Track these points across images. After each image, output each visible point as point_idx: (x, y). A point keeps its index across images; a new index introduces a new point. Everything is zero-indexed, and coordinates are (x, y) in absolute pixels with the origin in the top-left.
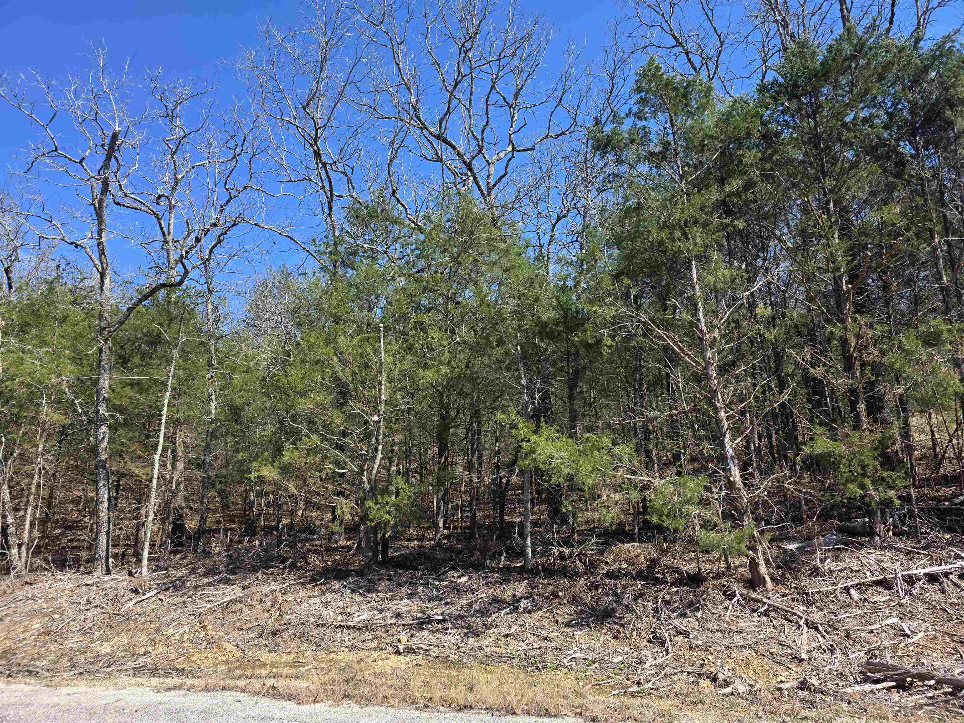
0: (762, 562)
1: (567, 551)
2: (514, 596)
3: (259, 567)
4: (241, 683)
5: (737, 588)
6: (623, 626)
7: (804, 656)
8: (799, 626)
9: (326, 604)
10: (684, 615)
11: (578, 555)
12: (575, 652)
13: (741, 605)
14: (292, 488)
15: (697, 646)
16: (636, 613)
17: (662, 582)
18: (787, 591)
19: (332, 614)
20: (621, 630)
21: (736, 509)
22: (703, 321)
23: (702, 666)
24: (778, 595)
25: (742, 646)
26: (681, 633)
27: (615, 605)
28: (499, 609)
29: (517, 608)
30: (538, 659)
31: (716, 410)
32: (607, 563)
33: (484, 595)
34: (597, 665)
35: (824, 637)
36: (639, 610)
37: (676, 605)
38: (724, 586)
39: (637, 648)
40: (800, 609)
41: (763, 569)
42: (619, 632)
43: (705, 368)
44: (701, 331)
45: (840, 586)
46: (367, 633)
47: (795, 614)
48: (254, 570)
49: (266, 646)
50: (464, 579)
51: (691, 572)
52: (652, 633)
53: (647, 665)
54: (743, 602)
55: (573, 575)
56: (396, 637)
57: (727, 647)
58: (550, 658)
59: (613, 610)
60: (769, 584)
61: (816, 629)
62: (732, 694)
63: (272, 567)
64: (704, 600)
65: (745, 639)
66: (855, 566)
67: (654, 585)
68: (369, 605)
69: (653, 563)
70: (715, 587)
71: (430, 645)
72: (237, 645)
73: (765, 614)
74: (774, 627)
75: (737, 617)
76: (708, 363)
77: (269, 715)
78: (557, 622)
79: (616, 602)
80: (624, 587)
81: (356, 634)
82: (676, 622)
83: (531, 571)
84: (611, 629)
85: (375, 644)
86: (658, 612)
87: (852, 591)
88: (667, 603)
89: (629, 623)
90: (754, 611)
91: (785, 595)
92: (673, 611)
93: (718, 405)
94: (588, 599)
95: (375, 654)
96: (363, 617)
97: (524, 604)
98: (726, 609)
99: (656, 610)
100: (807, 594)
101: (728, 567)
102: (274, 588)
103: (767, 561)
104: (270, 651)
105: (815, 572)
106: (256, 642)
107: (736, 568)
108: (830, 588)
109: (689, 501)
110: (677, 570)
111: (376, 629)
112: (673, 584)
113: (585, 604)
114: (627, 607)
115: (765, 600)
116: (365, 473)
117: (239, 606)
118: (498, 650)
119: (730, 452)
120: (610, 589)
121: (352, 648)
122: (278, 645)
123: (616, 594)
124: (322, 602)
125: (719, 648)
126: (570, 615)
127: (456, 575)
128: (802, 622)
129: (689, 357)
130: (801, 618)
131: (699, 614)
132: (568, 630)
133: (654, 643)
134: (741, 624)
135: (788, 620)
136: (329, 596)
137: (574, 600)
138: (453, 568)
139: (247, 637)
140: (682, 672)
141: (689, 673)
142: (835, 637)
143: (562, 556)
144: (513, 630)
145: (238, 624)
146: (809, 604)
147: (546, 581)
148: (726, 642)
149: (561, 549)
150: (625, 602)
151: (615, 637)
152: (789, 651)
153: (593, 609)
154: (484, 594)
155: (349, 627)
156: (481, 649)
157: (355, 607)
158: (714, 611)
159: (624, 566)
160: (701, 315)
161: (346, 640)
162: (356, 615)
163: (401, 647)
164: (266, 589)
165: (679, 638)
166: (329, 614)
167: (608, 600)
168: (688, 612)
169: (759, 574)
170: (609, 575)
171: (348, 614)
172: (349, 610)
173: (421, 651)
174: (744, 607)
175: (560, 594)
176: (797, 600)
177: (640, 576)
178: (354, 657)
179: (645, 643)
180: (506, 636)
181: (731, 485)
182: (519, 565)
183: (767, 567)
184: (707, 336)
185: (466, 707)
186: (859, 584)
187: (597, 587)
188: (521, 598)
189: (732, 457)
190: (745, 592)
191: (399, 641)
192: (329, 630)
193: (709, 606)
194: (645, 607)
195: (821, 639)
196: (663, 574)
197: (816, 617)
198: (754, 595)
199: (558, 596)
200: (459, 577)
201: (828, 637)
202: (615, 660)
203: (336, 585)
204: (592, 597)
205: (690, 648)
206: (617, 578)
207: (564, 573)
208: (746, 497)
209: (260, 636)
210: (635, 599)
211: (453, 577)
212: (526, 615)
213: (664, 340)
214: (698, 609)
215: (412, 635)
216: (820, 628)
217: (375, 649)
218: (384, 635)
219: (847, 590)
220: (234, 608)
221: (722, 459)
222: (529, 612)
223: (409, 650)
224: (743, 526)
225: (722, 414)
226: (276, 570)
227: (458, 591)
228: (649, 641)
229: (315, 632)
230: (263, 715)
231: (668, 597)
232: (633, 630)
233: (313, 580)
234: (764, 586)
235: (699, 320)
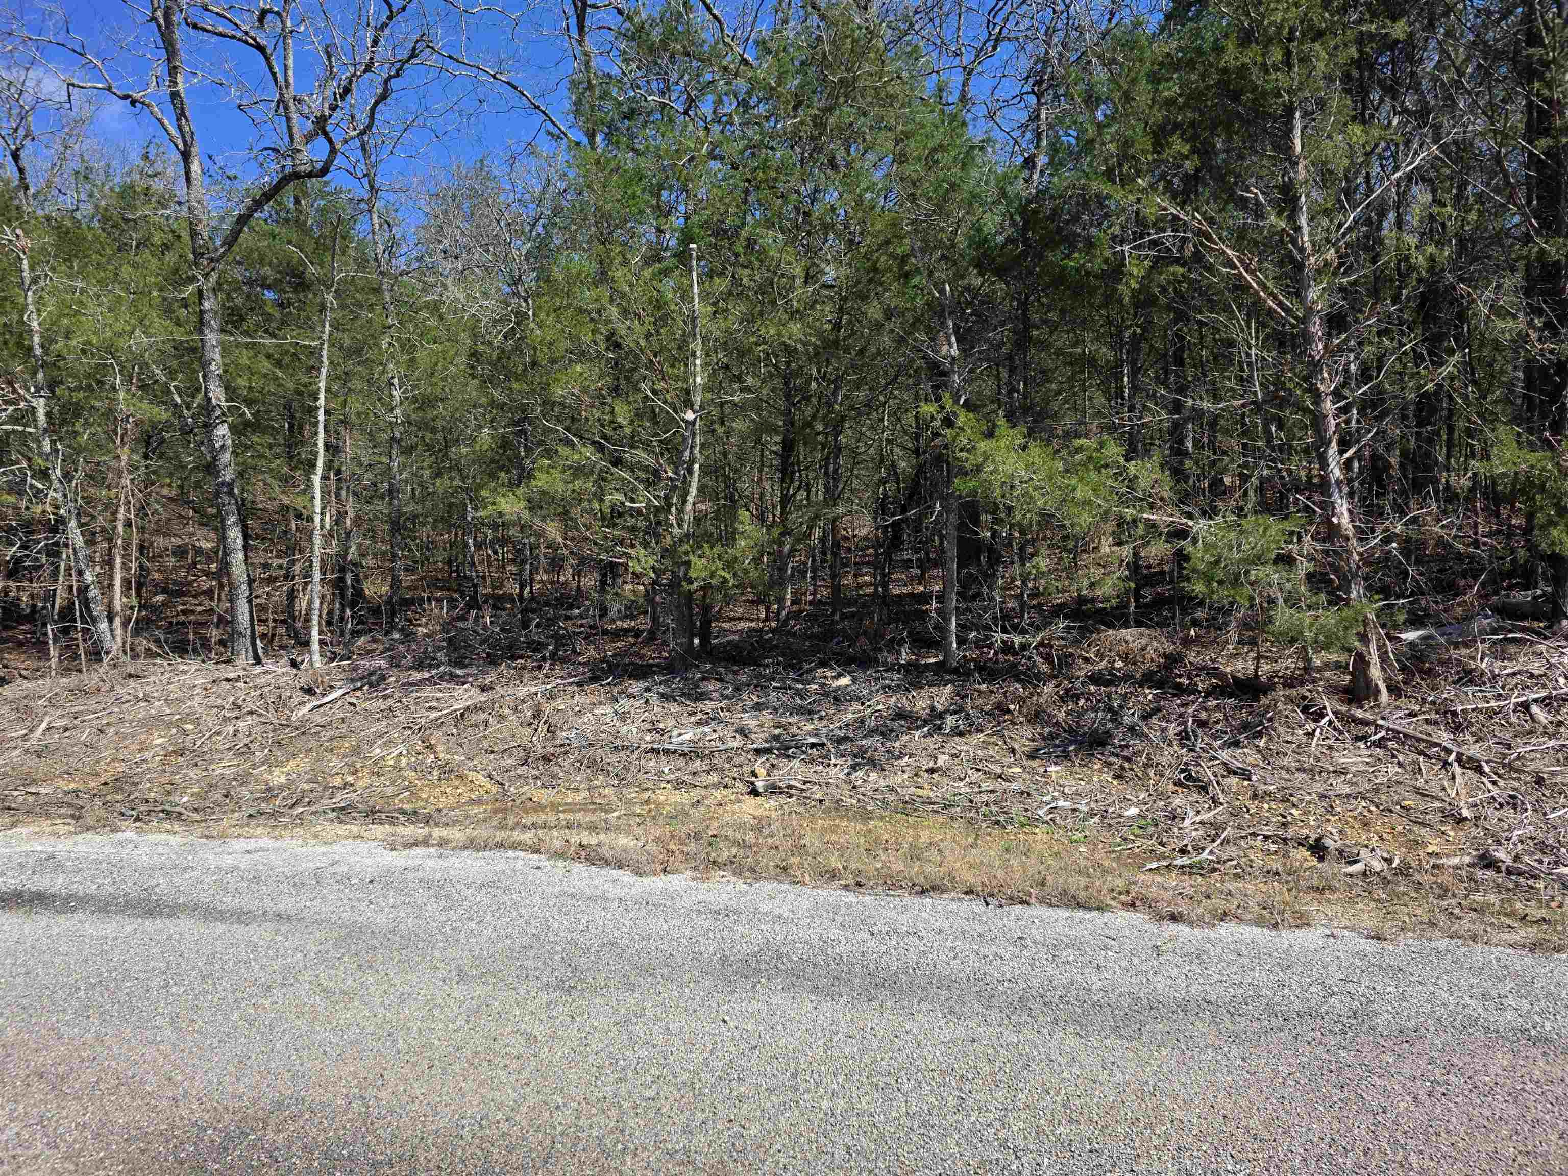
0: (1374, 659)
1: (1017, 640)
2: (933, 708)
3: (502, 658)
4: (527, 837)
5: (1329, 704)
6: (1128, 759)
7: (1466, 813)
8: (1446, 764)
9: (623, 717)
10: (1236, 744)
11: (1036, 647)
12: (1054, 799)
13: (1335, 729)
14: (553, 531)
15: (1267, 794)
16: (1150, 740)
17: (1192, 690)
18: (1417, 708)
19: (635, 731)
20: (1126, 765)
21: (1336, 570)
22: (1306, 230)
23: (1284, 825)
24: (1401, 714)
25: (1348, 796)
26: (1235, 773)
27: (1109, 725)
28: (909, 729)
29: (940, 728)
30: (994, 809)
31: (1317, 397)
32: (1087, 660)
33: (880, 707)
34: (1096, 819)
35: (1494, 783)
36: (1154, 735)
37: (1219, 727)
38: (1304, 698)
39: (1161, 795)
40: (1444, 737)
41: (1375, 673)
42: (1122, 768)
43: (1304, 320)
44: (1302, 250)
45: (1513, 700)
46: (698, 762)
47: (1437, 745)
48: (492, 661)
49: (537, 778)
50: (845, 681)
51: (1240, 675)
52: (1183, 771)
53: (1187, 822)
54: (1337, 724)
55: (1030, 678)
56: (747, 769)
57: (1322, 797)
58: (1015, 809)
59: (1109, 735)
60: (1384, 697)
61: (1479, 770)
62: (1364, 874)
63: (521, 657)
64: (1271, 720)
65: (1351, 783)
66: (1536, 667)
67: (1174, 695)
68: (693, 719)
69: (1172, 660)
70: (1290, 700)
71: (805, 783)
72: (490, 777)
73: (1379, 744)
74: (1400, 765)
75: (1330, 748)
76: (1310, 311)
77: (599, 892)
78: (1013, 751)
79: (1111, 721)
80: (1125, 698)
81: (681, 762)
82: (1224, 755)
83: (955, 671)
84: (1109, 764)
85: (714, 778)
86: (1188, 739)
87: (1535, 709)
88: (1202, 724)
89: (1137, 754)
90: (1358, 739)
91: (1412, 714)
92: (1215, 737)
93: (1322, 388)
94: (1061, 715)
95: (718, 794)
96: (687, 737)
97: (950, 720)
98: (1310, 735)
99: (1183, 736)
100: (1454, 714)
101: (1307, 669)
102: (533, 689)
103: (1384, 658)
104: (544, 786)
105: (1468, 677)
106: (519, 772)
107: (1319, 670)
108: (1493, 704)
109: (1258, 559)
110: (1215, 672)
111: (711, 755)
112: (1208, 694)
113: (1057, 723)
114: (1132, 729)
115: (1380, 722)
116: (673, 509)
117: (483, 716)
118: (920, 792)
119: (1336, 472)
120: (1098, 701)
121: (678, 785)
122: (554, 776)
123: (1110, 709)
124: (616, 712)
125: (1307, 798)
126: (1033, 740)
127: (829, 674)
128: (1453, 757)
129: (1275, 298)
130: (1449, 752)
131: (1262, 743)
132: (1035, 763)
133: (1187, 787)
134: (1342, 759)
135: (1421, 753)
136: (625, 704)
137: (1037, 717)
138: (823, 664)
139: (503, 763)
140: (1255, 835)
141: (1266, 838)
142: (1514, 784)
143: (1008, 648)
144: (940, 763)
145: (485, 744)
146: (1457, 729)
147: (984, 687)
148: (1319, 787)
149: (1005, 636)
150: (1127, 720)
151: (1118, 777)
152: (1437, 804)
153: (1071, 731)
154: (882, 703)
155: (667, 752)
156: (892, 790)
157: (670, 723)
158: (1289, 738)
159: (1119, 664)
160: (1303, 220)
161: (666, 770)
162: (675, 733)
163: (760, 785)
164: (522, 691)
165: (1234, 780)
166: (631, 731)
167: (1096, 719)
168: (1242, 737)
169: (1368, 681)
170: (1095, 679)
171: (661, 732)
172: (662, 726)
173: (793, 791)
174: (1341, 733)
175: (1012, 707)
176: (1436, 723)
177: (1148, 679)
178: (683, 798)
179: (1171, 787)
180: (931, 771)
181: (1331, 532)
182: (933, 660)
183: (1383, 669)
184: (1312, 260)
186: (1549, 697)
187: (1077, 697)
188: (947, 711)
189: (1338, 482)
190: (1344, 709)
191: (754, 774)
192: (635, 756)
193: (1281, 729)
194: (1163, 730)
195: (1490, 786)
196: (1189, 678)
197: (1474, 750)
198: (1359, 714)
199: (1008, 711)
200: (836, 678)
201: (1501, 783)
202: (1127, 813)
203: (636, 687)
204: (1068, 713)
205: (1255, 796)
206: (1108, 683)
207: (1014, 674)
208: (1356, 548)
209: (525, 763)
210: (1145, 717)
211: (826, 677)
212: (956, 739)
213: (1236, 268)
214: (1260, 735)
215: (773, 766)
216: (1487, 769)
217: (716, 786)
218: (727, 766)
219: (1525, 707)
220: (474, 718)
221: (1324, 486)
222: (961, 734)
223: (774, 790)
224: (1348, 600)
225: (1328, 406)
226: (529, 664)
227: (836, 699)
228: (1178, 783)
229: (613, 758)
230: (588, 893)
231: (1204, 715)
232: (1147, 766)
233: (594, 679)
234: (1376, 700)
235: (1298, 229)
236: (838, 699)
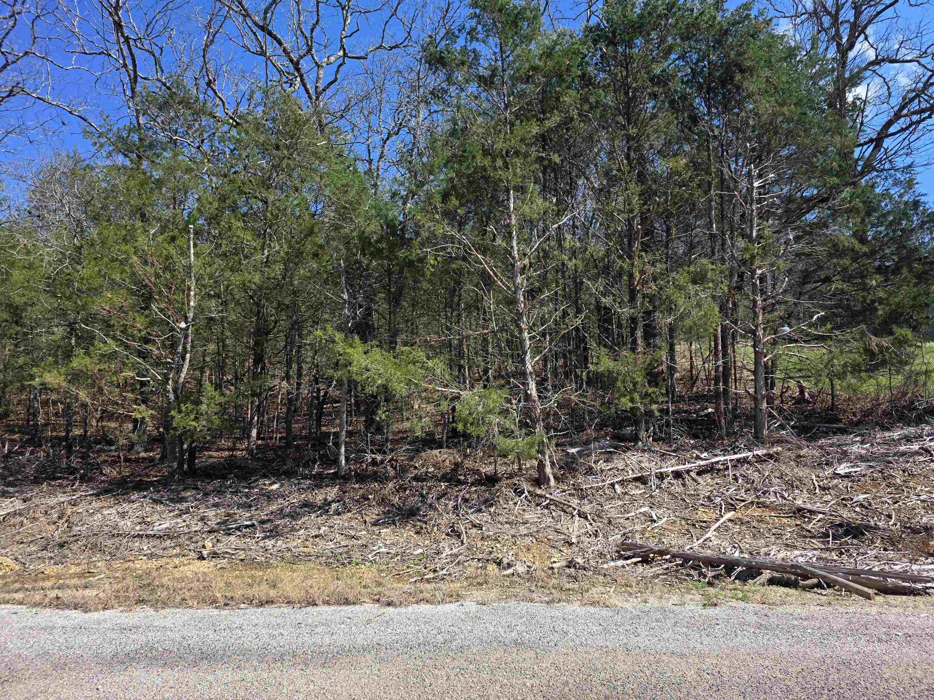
0: (548, 463)
1: (379, 458)
2: (325, 500)
3: (44, 480)
4: (19, 596)
5: (526, 486)
6: (426, 523)
7: (574, 540)
8: (573, 516)
9: (123, 515)
10: (480, 511)
11: (389, 461)
12: (380, 548)
13: (528, 501)
14: (83, 395)
15: (488, 537)
16: (438, 511)
17: (465, 483)
18: (566, 488)
19: (129, 524)
20: (424, 526)
21: (530, 418)
22: (516, 248)
23: (491, 553)
24: (558, 491)
25: (525, 535)
26: (475, 526)
27: (420, 504)
28: (309, 513)
29: (327, 511)
30: (345, 555)
31: (521, 331)
32: (416, 468)
33: (295, 501)
34: (399, 557)
35: (591, 524)
36: (440, 508)
37: (474, 502)
38: (515, 484)
39: (437, 541)
40: (575, 502)
41: (548, 470)
42: (421, 528)
43: (515, 292)
44: (513, 258)
45: (608, 482)
46: (169, 541)
47: (570, 506)
48: (37, 481)
49: (51, 558)
50: (275, 487)
51: (488, 473)
52: (451, 527)
53: (443, 555)
54: (530, 498)
55: (383, 479)
56: (200, 544)
57: (513, 536)
58: (356, 556)
59: (418, 509)
60: (552, 482)
61: (586, 518)
62: (513, 574)
63: (60, 478)
64: (498, 497)
65: (528, 528)
66: (621, 466)
67: (456, 486)
68: (171, 514)
69: (457, 466)
70: (508, 486)
71: (236, 549)
72: (16, 559)
73: (547, 507)
74: (553, 517)
75: (524, 510)
76: (517, 288)
77: (51, 624)
78: (365, 522)
79: (421, 502)
80: (430, 488)
81: (157, 542)
82: (472, 517)
83: (343, 477)
84: (414, 526)
85: (177, 550)
86: (457, 509)
87: (617, 486)
88: (466, 500)
89: (431, 519)
90: (538, 505)
91: (564, 491)
92: (470, 508)
93: (523, 326)
94: (396, 500)
95: (177, 561)
96: (164, 526)
97: (334, 506)
98: (516, 504)
99: (456, 508)
100: (582, 490)
101: (520, 469)
102: (62, 500)
103: (553, 464)
104: (56, 564)
105: (590, 471)
106: (39, 555)
107: (527, 469)
108: (600, 484)
109: (490, 412)
110: (478, 472)
111: (179, 536)
112: (473, 484)
113: (393, 505)
114: (431, 505)
115: (547, 496)
116: (170, 382)
117: (18, 519)
118: (305, 550)
119: (529, 368)
120: (416, 491)
121: (151, 556)
122: (65, 557)
123: (422, 495)
124: (118, 513)
125: (506, 537)
126: (378, 515)
127: (267, 482)
128: (575, 513)
129: (501, 281)
130: (574, 509)
131: (492, 510)
132: (375, 528)
133: (451, 536)
134: (527, 516)
135: (564, 511)
136: (126, 506)
137: (383, 501)
138: (265, 476)
139: (28, 550)
140: (473, 559)
141: (479, 560)
142: (599, 524)
143: (374, 462)
144: (321, 532)
145: (18, 538)
146: (582, 498)
147: (357, 486)
148: (513, 532)
149: (373, 456)
150: (429, 501)
151: (417, 533)
152: (563, 537)
153: (399, 509)
154: (296, 499)
155: (147, 536)
156: (289, 550)
157: (156, 517)
158: (505, 506)
159: (431, 469)
160: (514, 243)
161: (145, 548)
162: (156, 524)
163: (205, 553)
164: (52, 501)
165: (474, 530)
166: (126, 525)
167: (414, 500)
168: (483, 507)
169: (544, 473)
170: (416, 478)
171: (148, 524)
172: (149, 519)
173: (227, 556)
174: (530, 502)
175: (370, 497)
176: (573, 495)
177: (444, 478)
178: (153, 564)
179: (444, 536)
180: (316, 536)
181: (528, 397)
182: (332, 471)
183: (552, 468)
184: (519, 263)
185: (267, 602)
186: (623, 480)
187: (405, 489)
188: (332, 502)
189: (531, 373)
190: (532, 489)
191: (204, 547)
192: (126, 540)
193: (501, 502)
194: (446, 505)
195: (588, 526)
196: (465, 476)
197: (587, 508)
198: (539, 492)
199: (368, 499)
200: (271, 484)
201: (594, 524)
202: (416, 553)
203: (135, 496)
204: (399, 499)
205: (482, 539)
206: (424, 480)
207: (375, 477)
208: (539, 407)
209: (45, 548)
210: (438, 499)
211: (265, 484)
212: (335, 517)
213: (482, 264)
214: (492, 505)
215: (218, 541)
216: (589, 517)
217: (177, 556)
218: (188, 543)
219: (613, 485)
220: (13, 521)
221: (523, 374)
222: (339, 514)
223: (215, 555)
224: (535, 433)
225: (526, 335)
226: (65, 482)
227: (268, 497)
228: (447, 535)
229: (109, 543)
230: (43, 625)
231: (467, 496)
232: (434, 525)
233: (108, 491)
234: (548, 484)
235: (512, 247)
236: (270, 497)
